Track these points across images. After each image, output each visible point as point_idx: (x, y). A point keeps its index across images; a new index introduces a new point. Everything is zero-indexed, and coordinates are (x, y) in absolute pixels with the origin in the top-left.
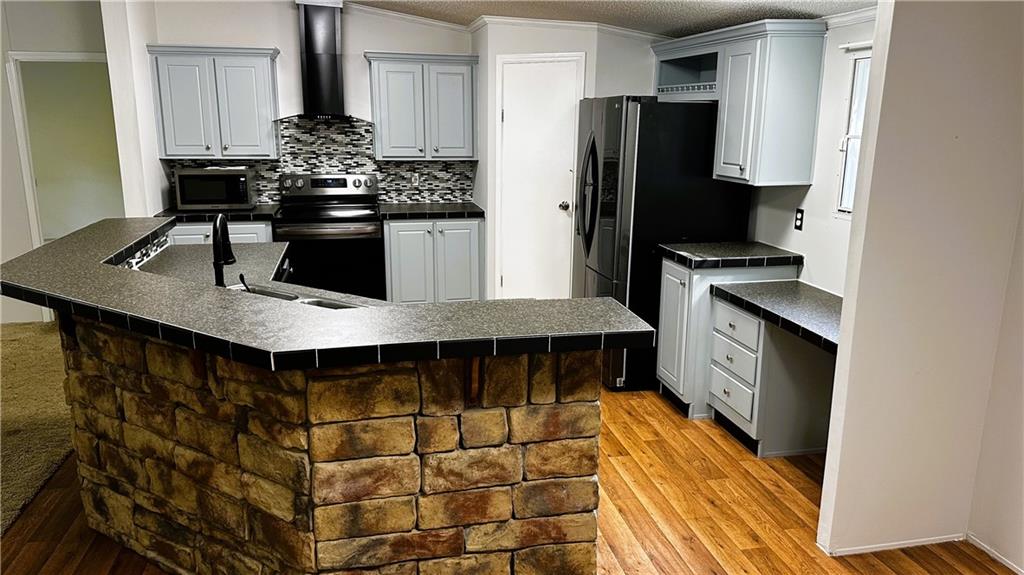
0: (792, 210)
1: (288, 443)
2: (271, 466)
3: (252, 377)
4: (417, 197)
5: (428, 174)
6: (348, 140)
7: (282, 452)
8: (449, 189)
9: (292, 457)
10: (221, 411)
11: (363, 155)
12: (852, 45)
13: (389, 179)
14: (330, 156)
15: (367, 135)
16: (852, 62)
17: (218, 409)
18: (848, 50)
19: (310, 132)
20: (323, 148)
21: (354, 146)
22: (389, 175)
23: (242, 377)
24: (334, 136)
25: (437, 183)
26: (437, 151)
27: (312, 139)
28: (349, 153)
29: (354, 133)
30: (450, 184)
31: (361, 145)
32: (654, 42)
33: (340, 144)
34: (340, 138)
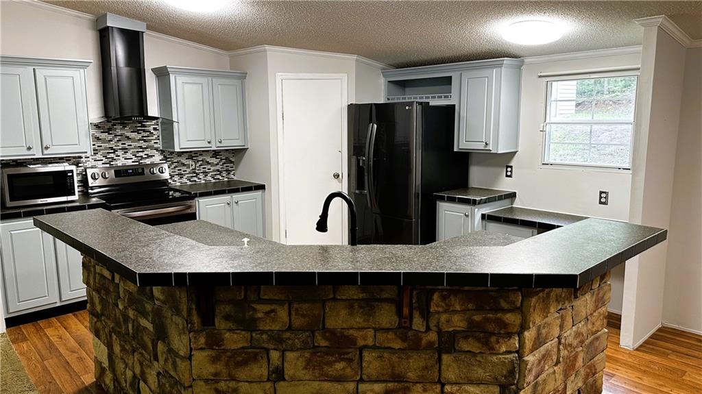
0: (503, 167)
1: (504, 349)
2: (480, 371)
3: (470, 306)
4: (195, 179)
5: (202, 161)
6: (139, 136)
7: (495, 358)
8: (218, 171)
9: (505, 358)
10: (424, 342)
11: (152, 148)
12: (542, 74)
13: (173, 166)
14: (125, 150)
15: (155, 132)
16: (545, 84)
17: (421, 339)
18: (540, 77)
19: (108, 131)
20: (120, 144)
21: (145, 141)
22: (173, 163)
23: (458, 307)
24: (128, 134)
25: (209, 167)
26: (220, 142)
27: (110, 137)
28: (141, 147)
29: (144, 131)
30: (218, 167)
31: (150, 140)
32: (384, 69)
33: (134, 140)
34: (133, 135)
